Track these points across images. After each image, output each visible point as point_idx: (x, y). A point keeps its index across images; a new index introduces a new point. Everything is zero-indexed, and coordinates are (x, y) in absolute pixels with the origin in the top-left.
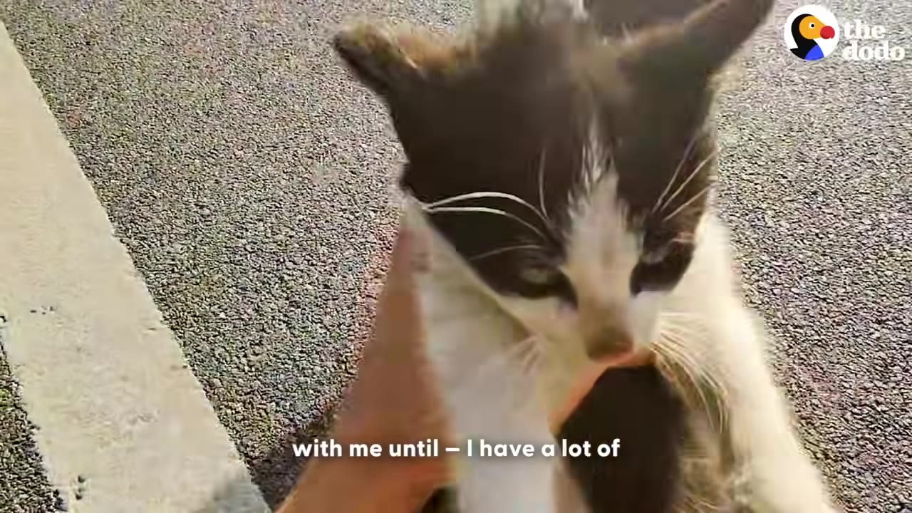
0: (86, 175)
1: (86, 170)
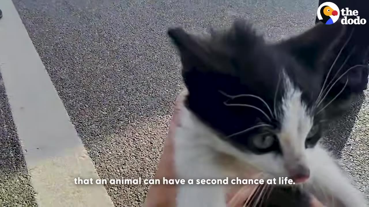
0: (60, 98)
1: (60, 96)
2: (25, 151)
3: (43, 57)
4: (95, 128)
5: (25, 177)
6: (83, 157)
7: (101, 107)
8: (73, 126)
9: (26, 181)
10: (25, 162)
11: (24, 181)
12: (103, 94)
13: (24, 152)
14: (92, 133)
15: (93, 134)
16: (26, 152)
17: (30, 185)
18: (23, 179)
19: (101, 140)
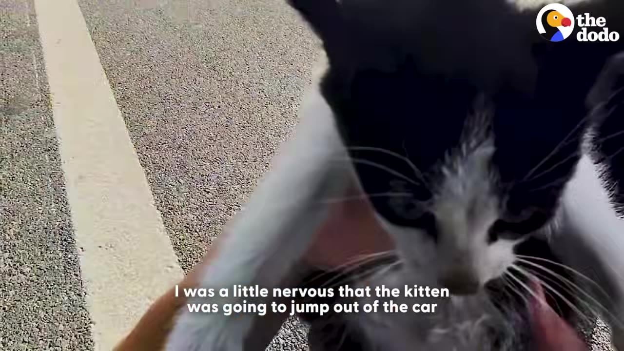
0: (142, 165)
1: (142, 162)
2: (81, 249)
3: (119, 97)
4: (193, 219)
5: (78, 294)
6: (171, 267)
7: (204, 185)
8: (158, 212)
9: (79, 302)
10: (79, 268)
11: (76, 301)
12: (208, 164)
13: (79, 251)
14: (187, 227)
15: (188, 229)
16: (83, 251)
17: (84, 307)
18: (75, 297)
19: (201, 241)
